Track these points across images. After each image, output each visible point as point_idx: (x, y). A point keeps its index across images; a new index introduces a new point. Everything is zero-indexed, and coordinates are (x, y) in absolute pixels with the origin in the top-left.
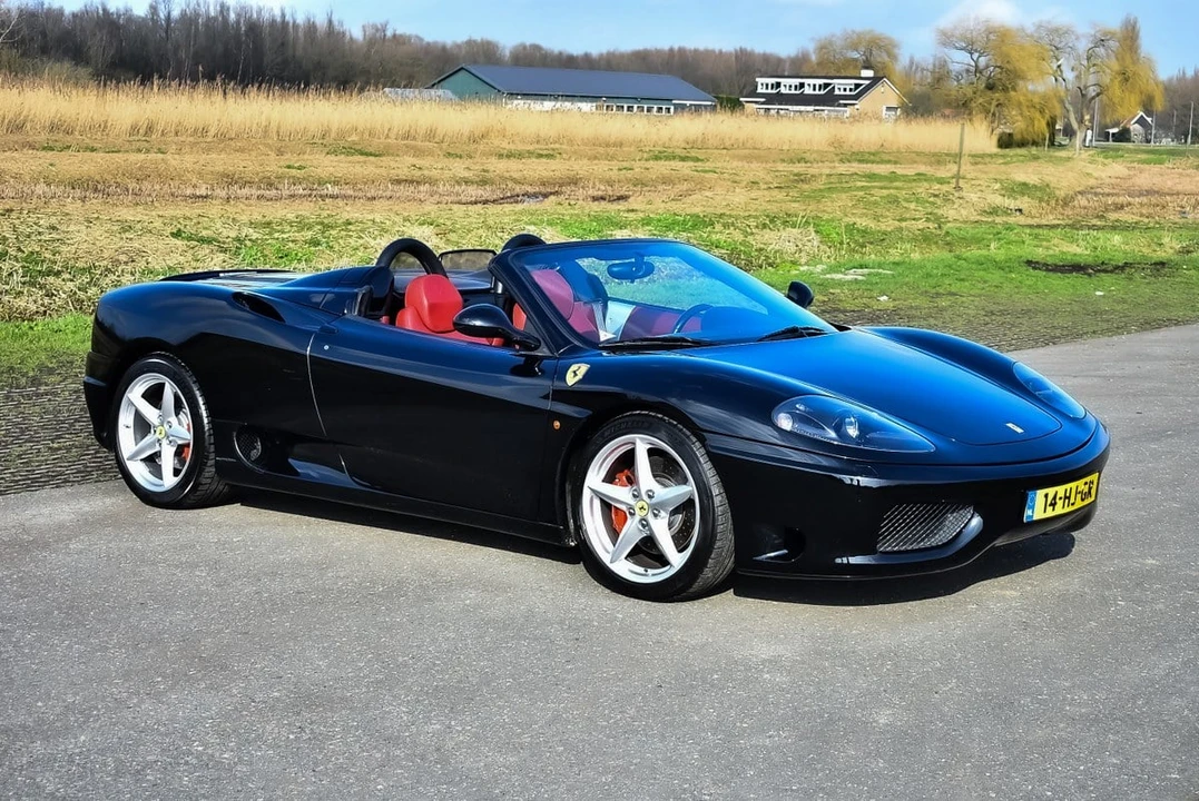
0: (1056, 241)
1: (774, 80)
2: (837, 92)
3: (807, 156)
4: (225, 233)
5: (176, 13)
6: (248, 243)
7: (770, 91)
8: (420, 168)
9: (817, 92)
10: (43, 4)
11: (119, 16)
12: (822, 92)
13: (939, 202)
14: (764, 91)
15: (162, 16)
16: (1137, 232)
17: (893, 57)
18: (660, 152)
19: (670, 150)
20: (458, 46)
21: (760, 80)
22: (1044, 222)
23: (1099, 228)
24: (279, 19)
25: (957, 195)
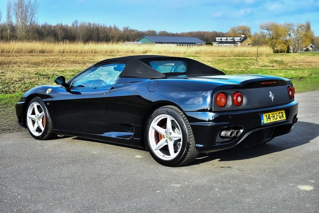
0: (277, 73)
1: (220, 38)
2: (235, 41)
3: (226, 55)
5: (78, 25)
7: (219, 41)
9: (231, 41)
10: (47, 24)
11: (65, 27)
12: (232, 41)
13: (250, 64)
14: (218, 41)
15: (75, 26)
16: (299, 70)
17: (249, 32)
18: (189, 55)
19: (192, 54)
21: (217, 38)
22: (275, 68)
23: (289, 69)
24: (103, 26)
25: (256, 63)
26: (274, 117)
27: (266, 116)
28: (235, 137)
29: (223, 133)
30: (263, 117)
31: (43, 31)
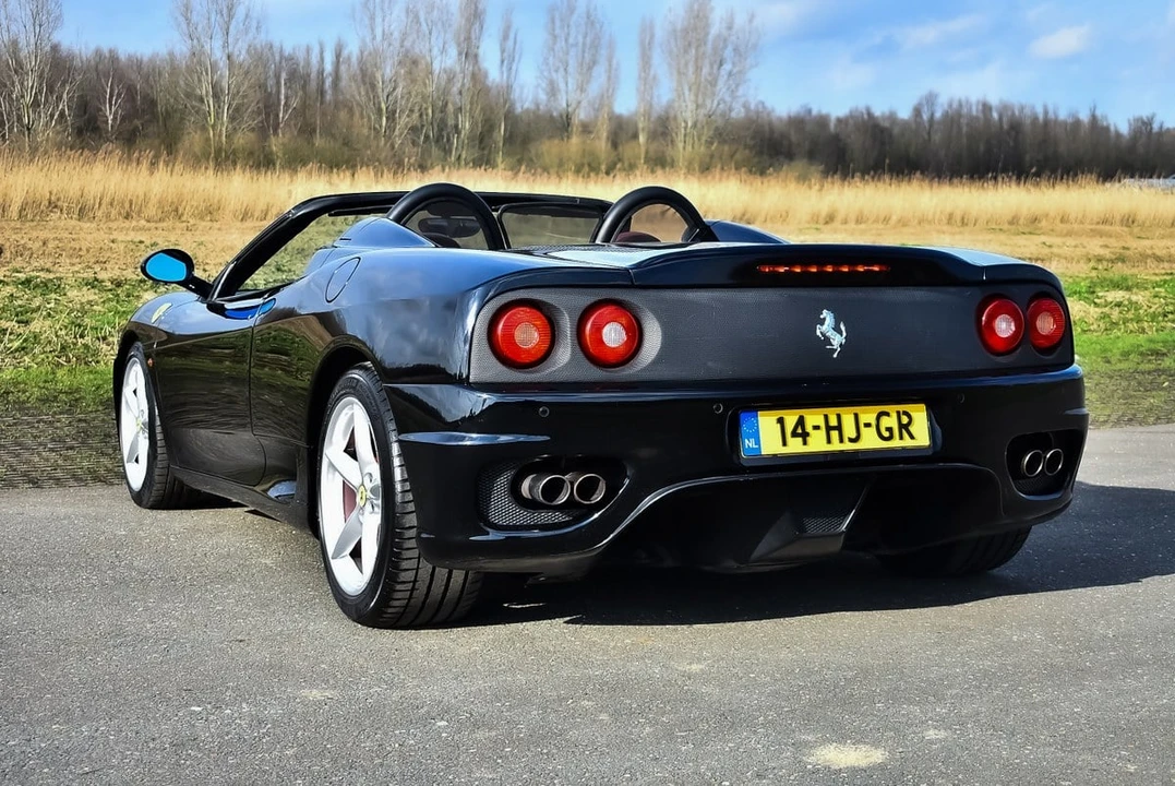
5: (938, 115)
15: (925, 117)
24: (1041, 117)
26: (838, 428)
27: (781, 421)
29: (527, 486)
30: (754, 426)
31: (794, 138)
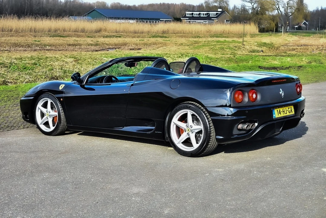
0: (270, 60)
1: (191, 12)
2: (211, 16)
3: (200, 36)
4: (6, 61)
6: (13, 64)
7: (190, 16)
8: (77, 41)
12: (206, 16)
13: (236, 49)
14: (188, 16)
16: (295, 57)
17: (228, 5)
18: (154, 35)
19: (157, 34)
20: (94, 3)
21: (187, 13)
22: (267, 54)
23: (284, 56)
25: (242, 46)
26: (284, 111)
27: (277, 111)
28: (250, 130)
29: (240, 126)
30: (274, 112)
